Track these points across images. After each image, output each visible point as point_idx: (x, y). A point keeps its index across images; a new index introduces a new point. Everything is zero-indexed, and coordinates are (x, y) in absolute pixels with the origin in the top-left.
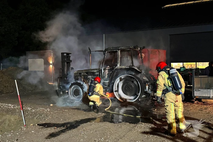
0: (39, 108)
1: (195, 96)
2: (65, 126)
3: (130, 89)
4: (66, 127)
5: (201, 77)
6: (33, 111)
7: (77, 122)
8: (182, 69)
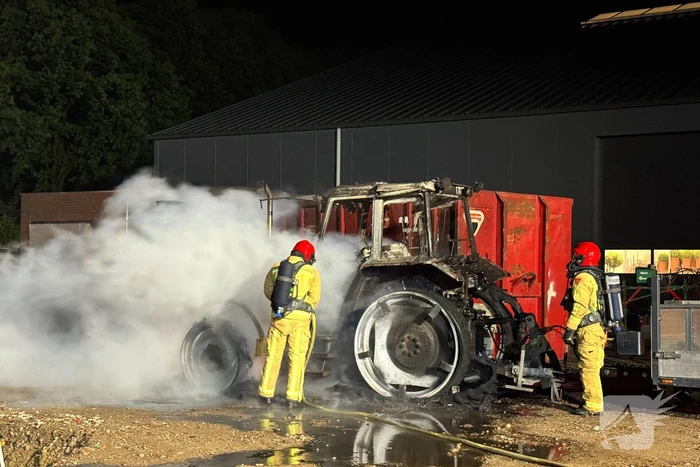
0: (61, 416)
1: (661, 379)
3: (417, 347)
5: (688, 307)
6: (40, 423)
8: (643, 276)
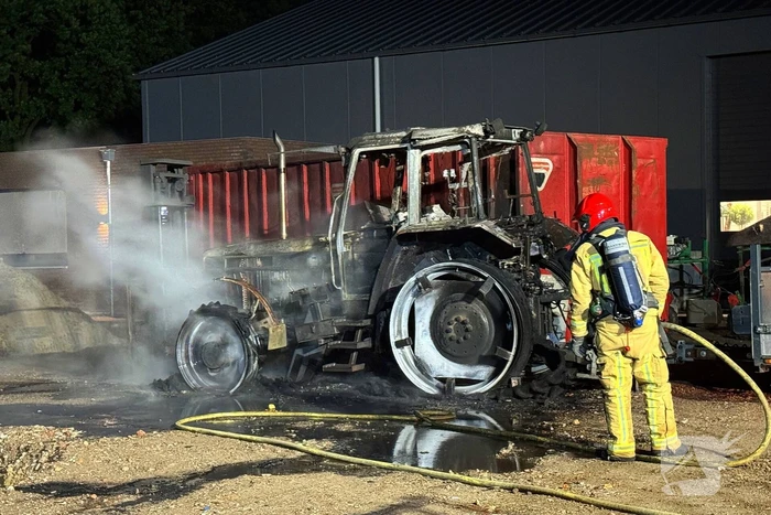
1: (763, 359)
2: (138, 491)
4: (141, 493)
7: (194, 475)
